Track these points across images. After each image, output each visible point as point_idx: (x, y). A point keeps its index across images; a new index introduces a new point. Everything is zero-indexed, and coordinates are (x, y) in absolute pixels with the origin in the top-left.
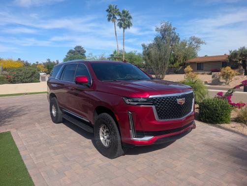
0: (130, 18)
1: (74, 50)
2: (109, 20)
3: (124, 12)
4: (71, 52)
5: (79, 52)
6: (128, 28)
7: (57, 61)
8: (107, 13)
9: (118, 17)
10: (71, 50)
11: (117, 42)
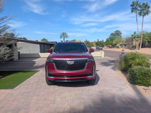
0: (149, 7)
1: (114, 33)
2: (132, 11)
3: (144, 4)
4: (112, 34)
5: (117, 34)
6: (147, 15)
7: (103, 40)
8: (131, 7)
9: (139, 9)
10: (112, 33)
11: (137, 25)
